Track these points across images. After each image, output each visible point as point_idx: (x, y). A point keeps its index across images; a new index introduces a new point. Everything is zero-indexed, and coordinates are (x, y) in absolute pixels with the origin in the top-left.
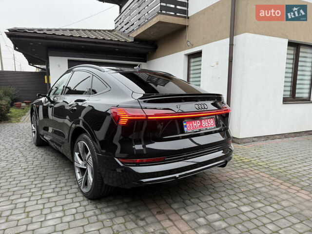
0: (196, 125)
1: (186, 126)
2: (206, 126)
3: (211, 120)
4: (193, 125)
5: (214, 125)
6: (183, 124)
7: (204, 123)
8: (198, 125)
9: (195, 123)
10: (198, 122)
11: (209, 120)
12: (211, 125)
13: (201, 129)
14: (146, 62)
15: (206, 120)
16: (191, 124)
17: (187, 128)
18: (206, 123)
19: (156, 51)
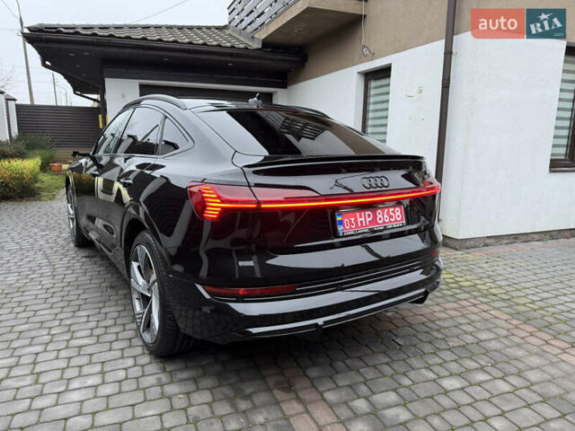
0: (363, 219)
1: (341, 223)
2: (384, 222)
3: (397, 209)
4: (356, 220)
5: (402, 220)
6: (335, 219)
7: (381, 216)
8: (368, 220)
9: (361, 217)
10: (367, 213)
11: (391, 210)
12: (396, 220)
13: (375, 227)
14: (286, 88)
15: (386, 210)
16: (353, 219)
17: (344, 226)
18: (386, 216)
19: (304, 66)
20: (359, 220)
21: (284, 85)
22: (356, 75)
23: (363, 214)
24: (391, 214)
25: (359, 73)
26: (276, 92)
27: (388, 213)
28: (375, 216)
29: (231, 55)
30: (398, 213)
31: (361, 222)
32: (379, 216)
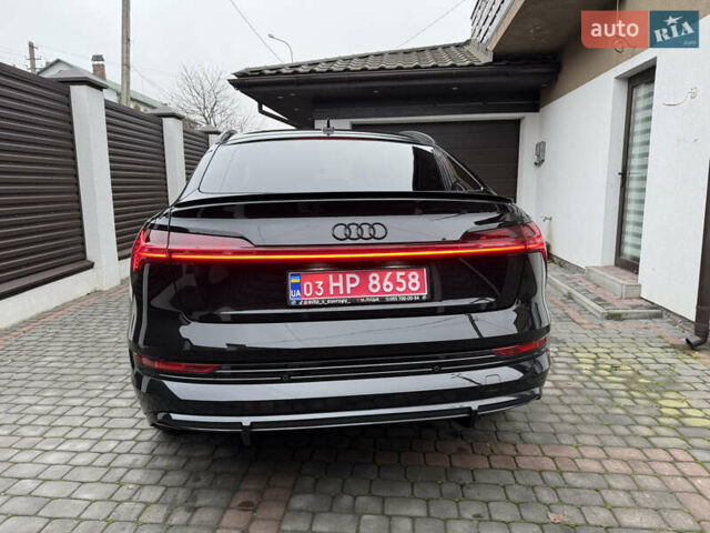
0: (340, 284)
1: (297, 286)
2: (382, 291)
3: (411, 274)
4: (326, 286)
5: (420, 290)
6: (285, 279)
7: (376, 282)
8: (349, 286)
9: (336, 280)
10: (349, 276)
11: (399, 274)
12: (407, 290)
13: (362, 297)
14: (537, 111)
15: (389, 274)
16: (321, 283)
17: (302, 292)
18: (386, 283)
19: (556, 78)
20: (332, 284)
21: (535, 108)
22: (613, 80)
23: (341, 276)
24: (399, 280)
25: (617, 78)
26: (524, 118)
27: (393, 279)
28: (365, 282)
29: (451, 76)
30: (416, 281)
31: (336, 288)
32: (372, 282)
